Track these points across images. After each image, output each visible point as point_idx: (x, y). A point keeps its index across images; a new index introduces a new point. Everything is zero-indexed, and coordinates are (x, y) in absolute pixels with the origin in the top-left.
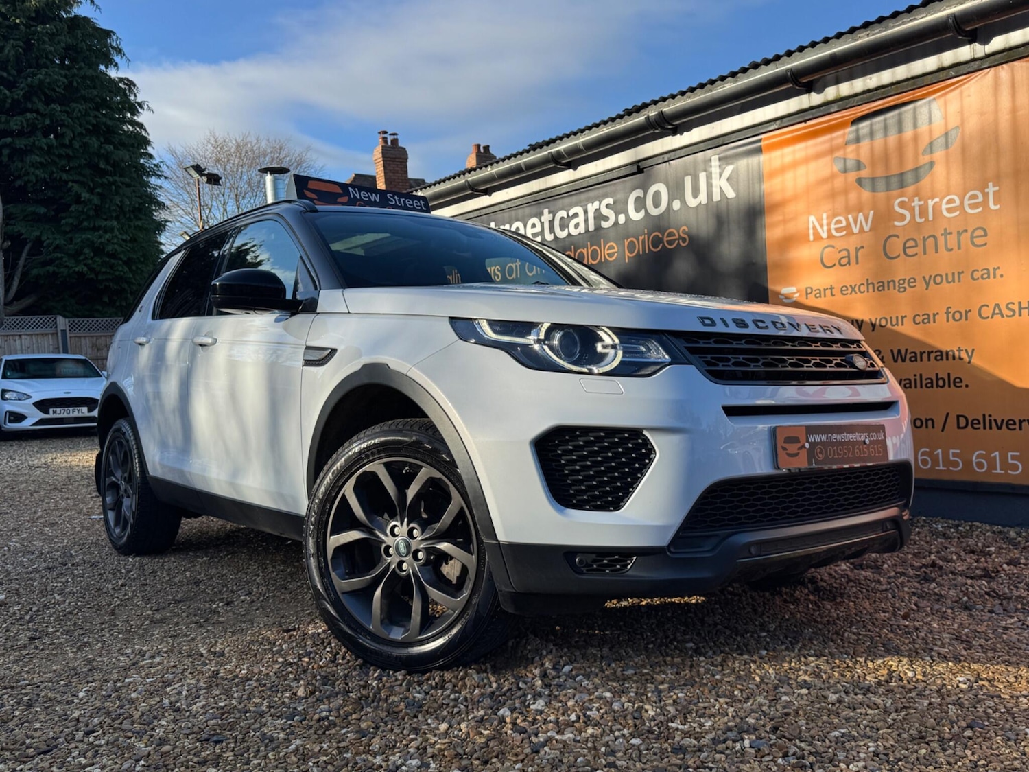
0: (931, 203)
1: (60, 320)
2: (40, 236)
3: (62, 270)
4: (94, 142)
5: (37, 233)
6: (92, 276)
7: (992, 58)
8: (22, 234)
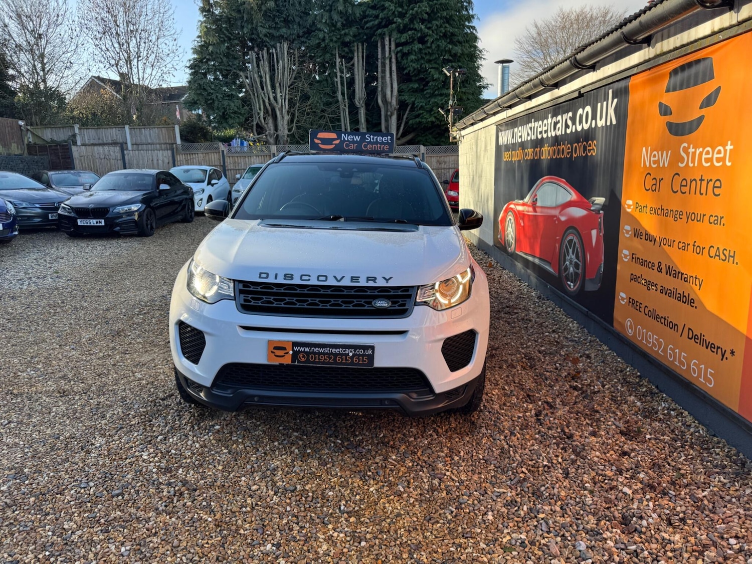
0: (698, 152)
1: (422, 147)
2: (415, 101)
3: (423, 120)
4: (443, 43)
5: (413, 99)
6: (439, 123)
7: (744, 24)
8: (406, 101)
